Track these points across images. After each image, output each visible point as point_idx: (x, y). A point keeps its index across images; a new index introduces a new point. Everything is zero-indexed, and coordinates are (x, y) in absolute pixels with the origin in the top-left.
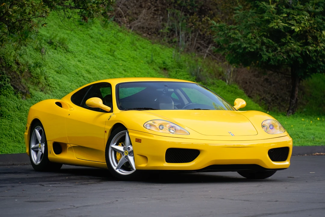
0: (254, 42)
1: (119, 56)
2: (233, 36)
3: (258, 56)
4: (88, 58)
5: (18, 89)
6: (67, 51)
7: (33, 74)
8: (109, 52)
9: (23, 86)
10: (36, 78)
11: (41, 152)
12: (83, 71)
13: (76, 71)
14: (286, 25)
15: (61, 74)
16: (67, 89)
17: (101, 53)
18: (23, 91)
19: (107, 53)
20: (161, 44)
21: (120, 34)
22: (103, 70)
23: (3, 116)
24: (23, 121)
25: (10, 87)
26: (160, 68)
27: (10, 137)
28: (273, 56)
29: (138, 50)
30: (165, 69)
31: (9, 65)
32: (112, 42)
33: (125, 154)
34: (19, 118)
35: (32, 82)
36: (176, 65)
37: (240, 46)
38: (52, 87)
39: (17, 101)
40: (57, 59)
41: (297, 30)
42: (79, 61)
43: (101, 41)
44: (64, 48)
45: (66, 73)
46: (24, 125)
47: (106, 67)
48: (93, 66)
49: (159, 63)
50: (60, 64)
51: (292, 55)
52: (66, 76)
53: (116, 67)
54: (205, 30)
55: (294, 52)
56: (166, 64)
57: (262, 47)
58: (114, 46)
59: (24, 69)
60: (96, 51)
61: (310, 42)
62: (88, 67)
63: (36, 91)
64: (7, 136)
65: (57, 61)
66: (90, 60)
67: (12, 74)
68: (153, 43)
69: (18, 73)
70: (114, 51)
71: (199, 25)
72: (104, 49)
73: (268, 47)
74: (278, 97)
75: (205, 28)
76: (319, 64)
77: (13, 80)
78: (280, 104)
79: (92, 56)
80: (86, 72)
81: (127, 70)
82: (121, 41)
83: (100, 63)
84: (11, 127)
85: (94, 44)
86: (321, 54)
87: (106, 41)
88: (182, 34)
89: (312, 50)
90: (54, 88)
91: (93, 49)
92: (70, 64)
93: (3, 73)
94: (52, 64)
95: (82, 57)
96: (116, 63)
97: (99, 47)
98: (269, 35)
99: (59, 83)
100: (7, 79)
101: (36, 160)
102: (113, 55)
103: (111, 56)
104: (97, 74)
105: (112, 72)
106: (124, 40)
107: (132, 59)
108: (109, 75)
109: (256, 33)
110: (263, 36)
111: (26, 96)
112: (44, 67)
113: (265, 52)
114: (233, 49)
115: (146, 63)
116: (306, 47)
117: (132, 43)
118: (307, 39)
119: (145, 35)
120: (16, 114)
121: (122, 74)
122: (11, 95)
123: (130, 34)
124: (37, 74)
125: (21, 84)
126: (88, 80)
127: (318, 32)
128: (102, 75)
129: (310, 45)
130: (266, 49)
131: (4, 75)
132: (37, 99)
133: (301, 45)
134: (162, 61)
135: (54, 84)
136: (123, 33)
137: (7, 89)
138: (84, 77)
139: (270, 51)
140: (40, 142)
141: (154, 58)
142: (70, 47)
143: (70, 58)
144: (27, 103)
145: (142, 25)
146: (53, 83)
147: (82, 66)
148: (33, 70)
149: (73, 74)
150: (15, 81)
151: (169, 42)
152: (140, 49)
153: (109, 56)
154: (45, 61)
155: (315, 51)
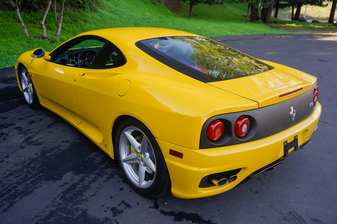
9: (94, 7)
10: (99, 3)
16: (111, 8)
18: (94, 9)
34: (93, 22)
35: (97, 5)
38: (105, 7)
39: (92, 14)
52: (110, 2)
63: (99, 9)
67: (89, 2)
99: (108, 5)
100: (87, 4)
120: (92, 20)
122: (89, 11)
124: (99, 1)
131: (86, 2)
132: (100, 13)
137: (87, 9)
144: (96, 15)
146: (105, 5)
150: (90, 5)
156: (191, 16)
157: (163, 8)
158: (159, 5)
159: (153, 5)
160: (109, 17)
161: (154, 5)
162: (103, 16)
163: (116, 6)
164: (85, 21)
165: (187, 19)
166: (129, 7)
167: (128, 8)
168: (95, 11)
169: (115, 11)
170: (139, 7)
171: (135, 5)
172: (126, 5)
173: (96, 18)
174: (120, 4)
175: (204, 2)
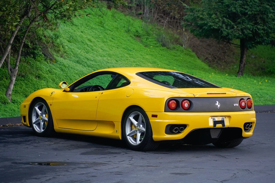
0: (217, 21)
1: (107, 27)
2: (201, 16)
3: (220, 32)
4: (87, 29)
5: (47, 56)
6: (73, 24)
7: (55, 44)
8: (100, 24)
10: (57, 47)
12: (86, 40)
13: (82, 41)
15: (71, 43)
16: (78, 55)
17: (95, 25)
18: (50, 57)
19: (98, 25)
20: (131, 16)
22: (99, 39)
24: (55, 81)
25: (41, 54)
26: (135, 36)
28: (231, 32)
30: (138, 36)
31: (39, 37)
32: (100, 16)
34: (52, 79)
35: (55, 50)
36: (145, 33)
37: (206, 25)
38: (68, 54)
39: (47, 66)
40: (67, 31)
41: (250, 13)
42: (82, 32)
44: (71, 22)
45: (75, 42)
46: (56, 85)
47: (100, 37)
48: (91, 35)
49: (133, 32)
50: (70, 35)
51: (246, 32)
52: (75, 44)
53: (107, 36)
54: (164, 5)
55: (247, 29)
56: (138, 32)
57: (223, 25)
58: (102, 19)
59: (49, 40)
60: (91, 23)
61: (259, 22)
62: (89, 37)
63: (59, 57)
65: (67, 32)
67: (42, 45)
68: (125, 15)
69: (46, 43)
70: (104, 23)
72: (96, 22)
73: (227, 26)
74: (216, 57)
75: (164, 4)
76: (265, 39)
78: (217, 62)
79: (89, 28)
80: (89, 41)
81: (114, 38)
83: (96, 33)
88: (147, 8)
89: (260, 28)
91: (89, 22)
92: (77, 35)
93: (36, 44)
95: (83, 28)
96: (106, 33)
97: (92, 20)
98: (227, 16)
99: (72, 51)
100: (39, 48)
102: (103, 27)
103: (102, 27)
104: (95, 42)
107: (116, 29)
108: (103, 42)
109: (219, 15)
110: (224, 17)
111: (52, 61)
112: (61, 38)
113: (225, 29)
114: (201, 27)
115: (125, 32)
116: (255, 26)
117: (113, 16)
118: (256, 20)
120: (49, 76)
121: (112, 42)
122: (43, 60)
124: (58, 44)
125: (49, 53)
126: (91, 47)
128: (99, 43)
129: (259, 25)
130: (225, 27)
131: (37, 45)
132: (61, 64)
133: (252, 24)
134: (135, 30)
135: (69, 51)
137: (40, 56)
138: (87, 45)
139: (229, 28)
141: (130, 28)
142: (74, 21)
143: (75, 29)
144: (54, 67)
147: (85, 37)
148: (55, 41)
149: (80, 42)
151: (136, 14)
152: (119, 21)
153: (100, 27)
154: (60, 33)
155: (263, 29)
156: (242, 72)
157: (186, 54)
158: (177, 49)
159: (162, 48)
160: (76, 72)
161: (165, 48)
162: (66, 70)
163: (87, 52)
164: (39, 77)
166: (111, 52)
167: (110, 56)
169: (86, 60)
170: (131, 53)
171: (124, 48)
172: (106, 49)
173: (55, 72)
174: (95, 48)
175: (268, 42)
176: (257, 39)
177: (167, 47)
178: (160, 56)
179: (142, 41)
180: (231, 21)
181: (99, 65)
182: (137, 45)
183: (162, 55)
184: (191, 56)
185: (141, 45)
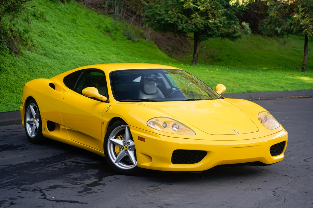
0: (173, 17)
1: (79, 24)
2: (159, 12)
3: (175, 26)
4: (59, 25)
5: (12, 50)
6: (45, 20)
7: (22, 38)
8: (73, 21)
9: (16, 48)
10: (25, 41)
11: (36, 126)
12: (56, 35)
13: (52, 35)
14: (195, 6)
15: (41, 37)
16: (46, 48)
17: (67, 22)
18: (16, 51)
19: (71, 22)
20: (103, 15)
21: (78, 8)
22: (69, 34)
23: (2, 71)
25: (6, 48)
26: (105, 31)
27: (7, 88)
28: (186, 26)
29: (90, 19)
30: (108, 31)
31: (5, 32)
32: (74, 14)
33: (125, 149)
34: (13, 72)
35: (22, 44)
36: (114, 29)
37: (163, 20)
38: (36, 47)
39: (11, 59)
40: (39, 27)
41: (202, 9)
42: (53, 28)
43: (67, 13)
44: (44, 18)
45: (46, 36)
47: (71, 31)
48: (63, 31)
49: (104, 27)
50: (41, 30)
51: (199, 26)
52: (46, 38)
53: (78, 31)
56: (108, 28)
57: (178, 20)
58: (75, 16)
59: (17, 35)
60: (64, 20)
61: (210, 17)
62: (59, 32)
63: (25, 50)
64: (4, 87)
66: (60, 26)
67: (8, 39)
68: (99, 14)
69: (12, 38)
70: (76, 20)
71: (127, 3)
72: (69, 19)
73: (182, 20)
74: (175, 48)
76: (215, 32)
77: (9, 43)
78: (176, 52)
79: (62, 24)
80: (59, 36)
81: (84, 33)
82: (79, 13)
83: (67, 29)
84: (8, 80)
85: (63, 16)
86: (217, 25)
87: (70, 13)
88: (117, 8)
89: (211, 23)
90: (37, 47)
91: (62, 19)
92: (48, 30)
93: (2, 38)
94: (35, 30)
95: (55, 24)
97: (66, 17)
98: (182, 12)
99: (41, 44)
100: (4, 43)
101: (31, 133)
102: (75, 23)
103: (74, 23)
104: (66, 36)
105: (75, 35)
106: (81, 12)
107: (87, 26)
108: (74, 37)
109: (174, 11)
110: (179, 13)
111: (18, 54)
112: (31, 33)
113: (180, 23)
114: (159, 22)
115: (96, 27)
116: (207, 20)
117: (86, 14)
118: (207, 15)
119: (93, 8)
120: (11, 69)
121: (82, 36)
122: (8, 54)
123: (84, 8)
124: (25, 38)
125: (14, 46)
126: (61, 41)
127: (216, 11)
128: (69, 37)
129: (210, 19)
130: (180, 22)
131: (2, 40)
132: (26, 57)
133: (204, 19)
134: (106, 26)
135: (38, 45)
136: (80, 7)
137: (5, 50)
138: (57, 39)
139: (183, 23)
140: (34, 117)
141: (101, 25)
142: (47, 18)
143: (47, 25)
144: (19, 60)
145: (91, 3)
146: (36, 44)
147: (56, 32)
148: (23, 35)
149: (50, 37)
150: (10, 44)
151: (108, 13)
152: (91, 18)
153: (72, 23)
154: (30, 28)
155: (213, 23)
156: (195, 61)
157: (148, 46)
158: (141, 42)
159: (128, 41)
160: (41, 64)
161: (131, 41)
162: (30, 62)
163: (56, 46)
165: (188, 66)
166: (79, 45)
167: (78, 48)
168: (18, 53)
170: (98, 46)
171: (92, 42)
172: (75, 42)
173: (18, 65)
174: (64, 41)
175: (218, 34)
176: (208, 32)
177: (132, 40)
178: (126, 48)
179: (111, 35)
180: (185, 16)
181: (64, 57)
182: (106, 39)
183: (127, 47)
184: (153, 47)
185: (109, 38)
